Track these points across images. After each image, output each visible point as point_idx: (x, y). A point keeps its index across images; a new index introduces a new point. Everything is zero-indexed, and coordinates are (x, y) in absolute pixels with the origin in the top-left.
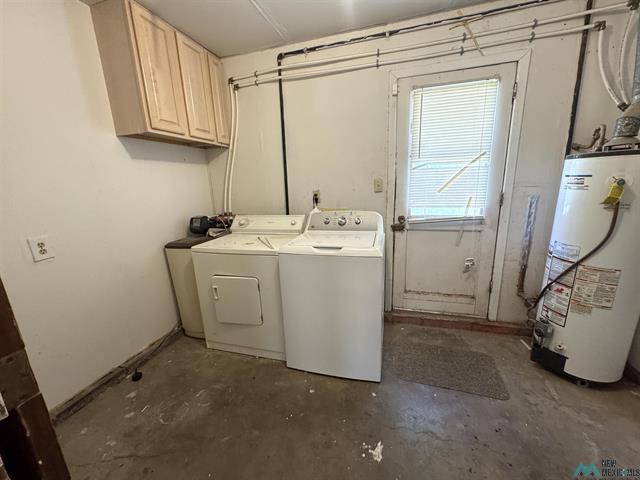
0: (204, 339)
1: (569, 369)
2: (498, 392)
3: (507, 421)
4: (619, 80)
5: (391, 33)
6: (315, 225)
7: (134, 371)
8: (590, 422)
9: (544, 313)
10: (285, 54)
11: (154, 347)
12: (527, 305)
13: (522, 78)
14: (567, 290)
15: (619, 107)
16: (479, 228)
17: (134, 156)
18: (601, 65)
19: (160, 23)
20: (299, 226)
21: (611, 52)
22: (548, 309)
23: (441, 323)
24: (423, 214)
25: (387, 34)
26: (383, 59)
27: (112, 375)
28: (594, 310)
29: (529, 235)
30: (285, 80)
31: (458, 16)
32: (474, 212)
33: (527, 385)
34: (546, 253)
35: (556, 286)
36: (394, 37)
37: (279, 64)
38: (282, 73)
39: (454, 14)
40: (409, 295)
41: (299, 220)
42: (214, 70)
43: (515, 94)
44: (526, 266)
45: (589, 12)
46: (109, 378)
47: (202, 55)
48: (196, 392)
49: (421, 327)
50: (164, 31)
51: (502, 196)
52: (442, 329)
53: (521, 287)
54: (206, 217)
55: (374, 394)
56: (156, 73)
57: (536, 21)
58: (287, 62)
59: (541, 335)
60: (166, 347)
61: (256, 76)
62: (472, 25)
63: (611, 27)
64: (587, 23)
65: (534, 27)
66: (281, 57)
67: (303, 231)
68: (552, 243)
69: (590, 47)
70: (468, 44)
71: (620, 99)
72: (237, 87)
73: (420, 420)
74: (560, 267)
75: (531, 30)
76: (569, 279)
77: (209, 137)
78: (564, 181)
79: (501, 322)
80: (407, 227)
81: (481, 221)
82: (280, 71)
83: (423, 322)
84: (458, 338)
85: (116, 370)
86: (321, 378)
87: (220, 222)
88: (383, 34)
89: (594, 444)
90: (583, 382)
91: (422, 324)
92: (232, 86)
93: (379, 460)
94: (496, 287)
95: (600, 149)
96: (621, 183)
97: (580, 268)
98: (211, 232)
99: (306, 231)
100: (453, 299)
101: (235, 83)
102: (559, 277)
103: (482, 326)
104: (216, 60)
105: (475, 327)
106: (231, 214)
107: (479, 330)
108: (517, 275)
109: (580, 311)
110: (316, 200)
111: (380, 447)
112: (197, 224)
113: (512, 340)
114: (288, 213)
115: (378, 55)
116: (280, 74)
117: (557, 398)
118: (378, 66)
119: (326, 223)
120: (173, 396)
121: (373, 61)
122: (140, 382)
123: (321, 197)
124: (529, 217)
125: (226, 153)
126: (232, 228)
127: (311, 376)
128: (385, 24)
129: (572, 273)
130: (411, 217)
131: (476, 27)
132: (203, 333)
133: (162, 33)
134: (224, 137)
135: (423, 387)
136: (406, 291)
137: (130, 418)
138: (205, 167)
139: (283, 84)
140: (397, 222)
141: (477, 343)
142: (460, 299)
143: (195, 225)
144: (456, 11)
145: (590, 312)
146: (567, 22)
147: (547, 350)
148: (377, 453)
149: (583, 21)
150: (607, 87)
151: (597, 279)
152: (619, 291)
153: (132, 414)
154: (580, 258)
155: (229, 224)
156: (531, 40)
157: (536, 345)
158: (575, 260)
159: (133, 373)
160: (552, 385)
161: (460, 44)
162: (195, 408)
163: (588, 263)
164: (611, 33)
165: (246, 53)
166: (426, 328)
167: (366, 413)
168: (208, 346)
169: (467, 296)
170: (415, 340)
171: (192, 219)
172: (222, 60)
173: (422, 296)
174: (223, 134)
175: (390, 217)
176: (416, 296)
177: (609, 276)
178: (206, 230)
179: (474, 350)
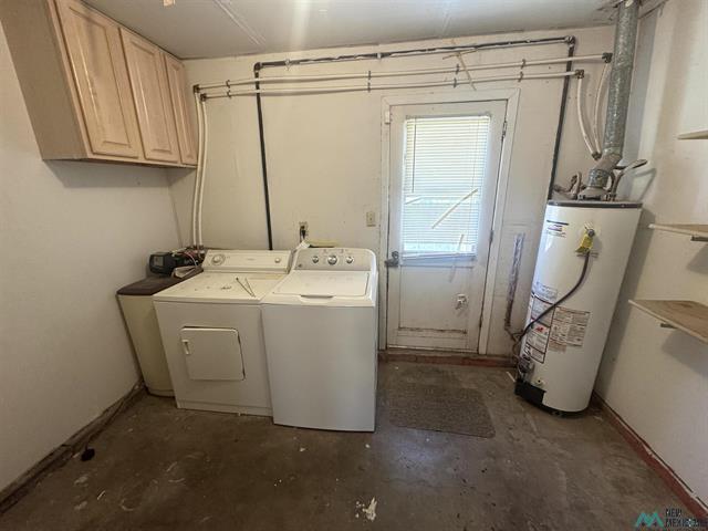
0: (174, 398)
1: (546, 401)
2: (485, 430)
3: (492, 460)
4: (594, 127)
5: (383, 55)
6: (303, 264)
7: (83, 448)
8: (562, 452)
9: (527, 350)
10: (264, 64)
11: (110, 413)
12: (513, 338)
13: (511, 118)
14: (546, 330)
15: (593, 156)
16: (470, 264)
17: (69, 184)
18: (579, 113)
19: (98, 18)
20: (284, 264)
21: (588, 99)
22: (530, 346)
23: (434, 360)
24: (417, 249)
25: (379, 56)
26: (374, 83)
27: (54, 458)
28: (568, 348)
29: (516, 271)
30: (265, 95)
31: (451, 46)
32: (466, 249)
33: (510, 420)
34: (529, 292)
35: (537, 325)
36: (385, 59)
37: (257, 76)
38: (261, 86)
39: (447, 42)
40: (402, 332)
41: (285, 256)
42: (173, 74)
43: (504, 133)
44: (512, 301)
45: (570, 59)
46: (50, 460)
47: (157, 56)
48: (167, 465)
49: (414, 365)
50: (104, 28)
51: (492, 234)
52: (436, 366)
53: (508, 321)
54: (170, 254)
55: (368, 446)
56: (95, 85)
57: (524, 61)
58: (265, 73)
59: (524, 372)
60: (124, 412)
61: (228, 86)
62: (465, 57)
63: (589, 75)
64: (568, 70)
65: (522, 66)
66: (258, 67)
67: (288, 271)
68: (535, 283)
69: (571, 93)
70: (461, 77)
71: (594, 148)
72: (204, 97)
73: (412, 469)
74: (541, 308)
75: (519, 70)
76: (547, 319)
77: (171, 158)
78: (546, 225)
79: (490, 355)
80: (401, 263)
81: (472, 258)
82: (257, 84)
83: (417, 359)
84: (450, 374)
85: (59, 449)
86: (312, 433)
87: (188, 258)
88: (375, 56)
89: (563, 473)
90: (557, 412)
91: (416, 361)
92: (198, 96)
93: (372, 518)
94: (486, 322)
95: (575, 198)
96: (592, 234)
97: (557, 309)
98: (178, 272)
99: (293, 271)
100: (446, 335)
101: (202, 92)
102: (540, 317)
103: (472, 360)
104: (176, 63)
105: (466, 361)
106: (201, 248)
107: (470, 364)
108: (505, 310)
109: (556, 349)
110: (303, 233)
111: (373, 504)
112: (159, 263)
113: (499, 372)
114: (271, 249)
115: (370, 77)
116: (258, 88)
117: (535, 430)
118: (369, 89)
119: (315, 262)
120: (137, 475)
121: (363, 83)
122: (93, 461)
123: (309, 229)
124: (516, 254)
125: (193, 174)
126: (204, 265)
127: (301, 432)
128: (376, 44)
129: (550, 314)
130: (404, 253)
131: (469, 59)
132: (172, 390)
133: (102, 30)
134: (190, 156)
135: (415, 432)
136: (400, 328)
137: (82, 510)
138: (166, 191)
139: (262, 98)
140: (390, 257)
141: (467, 379)
142: (452, 335)
143: (156, 263)
144: (449, 40)
145: (564, 350)
146: (552, 66)
147: (529, 384)
148: (371, 512)
149: (564, 67)
150: (584, 134)
151: (570, 319)
152: (587, 330)
153: (85, 503)
154: (558, 300)
155: (201, 259)
156: (520, 80)
157: (520, 380)
158: (553, 302)
159: (83, 451)
160: (532, 418)
161: (454, 76)
162: (166, 486)
163: (564, 305)
164: (588, 81)
165: (214, 57)
166: (419, 365)
167: (360, 468)
168: (179, 406)
169: (459, 331)
170: (410, 380)
171: (152, 257)
172: (185, 62)
173: (416, 333)
174: (188, 152)
175: (383, 252)
176: (411, 333)
177: (580, 318)
178: (172, 269)
179: (465, 386)
